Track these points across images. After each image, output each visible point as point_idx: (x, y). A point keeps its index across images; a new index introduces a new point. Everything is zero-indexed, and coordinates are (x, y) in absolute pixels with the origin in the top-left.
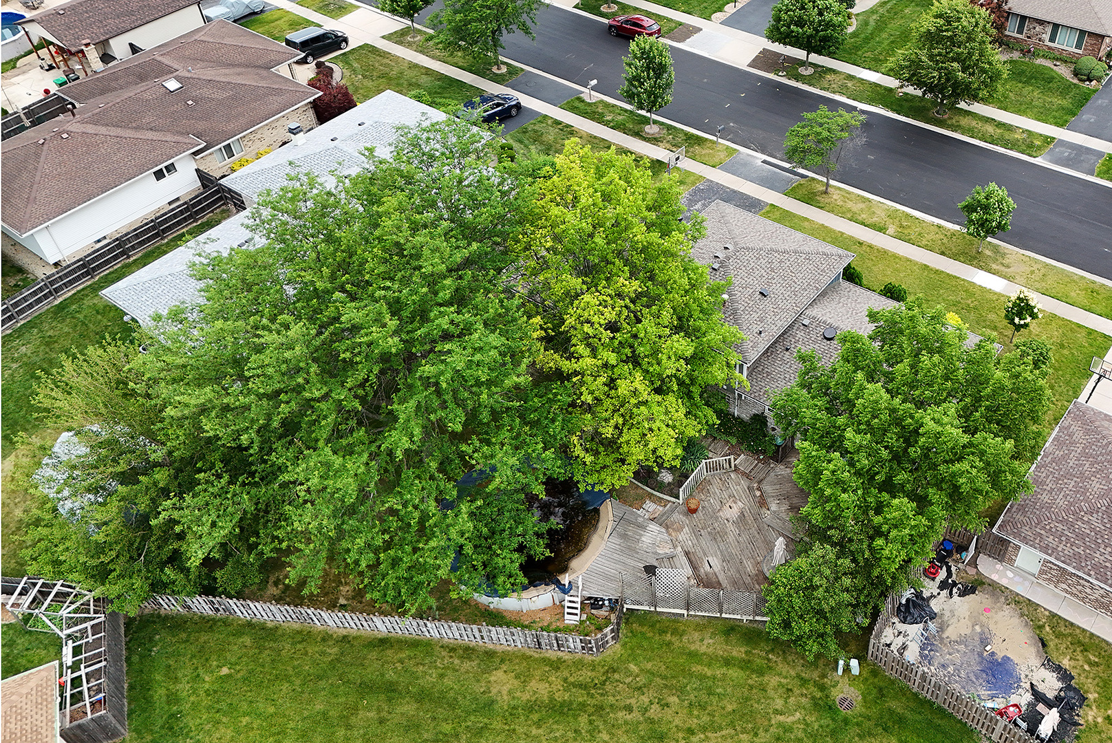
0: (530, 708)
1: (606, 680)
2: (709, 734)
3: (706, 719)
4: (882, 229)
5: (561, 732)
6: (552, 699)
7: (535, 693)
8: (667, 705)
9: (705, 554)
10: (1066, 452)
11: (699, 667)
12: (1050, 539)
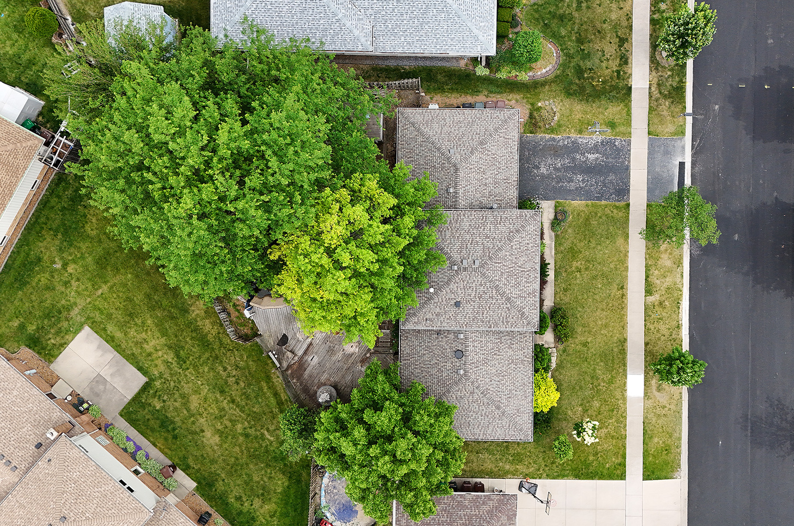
0: (196, 330)
1: (230, 350)
2: (237, 410)
3: (243, 403)
4: (649, 291)
5: (195, 350)
6: (206, 335)
7: (204, 325)
8: (238, 384)
9: (316, 353)
10: (469, 506)
11: (265, 385)
12: (404, 521)
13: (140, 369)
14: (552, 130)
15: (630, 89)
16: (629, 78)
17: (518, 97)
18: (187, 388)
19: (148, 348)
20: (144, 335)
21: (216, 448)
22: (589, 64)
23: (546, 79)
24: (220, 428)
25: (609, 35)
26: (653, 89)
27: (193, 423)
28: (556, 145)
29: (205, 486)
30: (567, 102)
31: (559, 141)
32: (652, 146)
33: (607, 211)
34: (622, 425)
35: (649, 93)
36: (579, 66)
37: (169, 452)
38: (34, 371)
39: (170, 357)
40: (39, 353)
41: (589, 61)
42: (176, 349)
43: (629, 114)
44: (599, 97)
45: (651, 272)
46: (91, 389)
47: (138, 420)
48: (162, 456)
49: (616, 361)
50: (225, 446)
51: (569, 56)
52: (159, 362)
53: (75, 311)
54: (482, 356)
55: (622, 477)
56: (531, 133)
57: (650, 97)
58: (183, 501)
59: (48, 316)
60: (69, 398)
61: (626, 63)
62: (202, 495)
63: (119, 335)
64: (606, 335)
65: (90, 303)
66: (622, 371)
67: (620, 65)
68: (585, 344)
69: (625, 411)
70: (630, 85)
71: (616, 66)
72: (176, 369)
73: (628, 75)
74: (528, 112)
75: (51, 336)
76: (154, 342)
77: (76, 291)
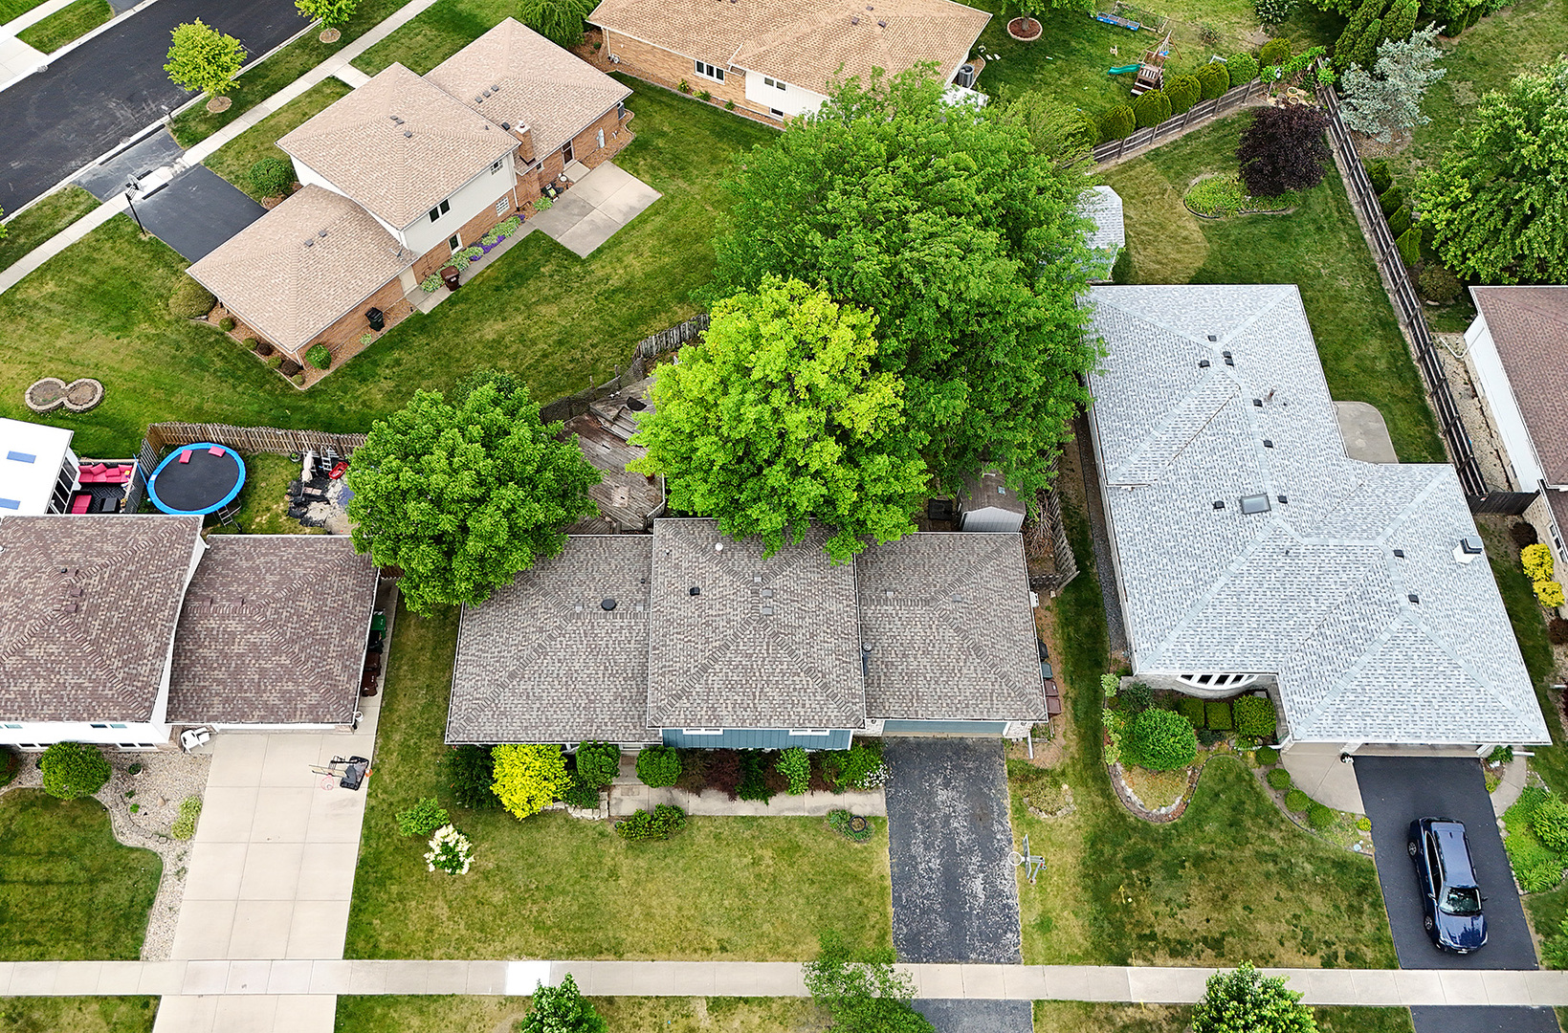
9: (613, 451)
13: (599, 251)
14: (1020, 810)
15: (1122, 961)
16: (1145, 959)
17: (1073, 749)
18: (568, 302)
19: (629, 259)
20: (647, 254)
21: (477, 335)
22: (1156, 878)
23: (1115, 798)
24: (507, 339)
25: (1222, 917)
26: (1130, 1011)
27: (517, 309)
28: (993, 819)
29: (422, 324)
30: (1078, 838)
31: (1001, 824)
32: (1015, 1008)
33: (874, 918)
34: (451, 950)
35: (1121, 1003)
36: (1149, 859)
37: (477, 282)
38: (602, 145)
39: (615, 282)
40: (626, 150)
41: (1164, 879)
42: (627, 289)
43: (1072, 960)
44: (1096, 899)
45: (755, 1009)
46: (575, 201)
47: (526, 249)
48: (471, 275)
49: (578, 937)
50: (479, 347)
51: (1165, 840)
52: (608, 269)
53: (681, 183)
54: (603, 643)
55: (351, 952)
56: (1010, 772)
57: (1114, 1006)
58: (405, 299)
59: (676, 158)
60: (563, 179)
61: (1174, 954)
62: (409, 320)
63: (649, 228)
64: (629, 915)
65: (694, 198)
66: (559, 948)
67: (1167, 941)
68: (614, 874)
69: (480, 957)
70: (1130, 961)
71: (1165, 932)
72: (598, 289)
73: (1151, 956)
74: (1048, 766)
75: (649, 160)
76: (637, 266)
77: (710, 185)
